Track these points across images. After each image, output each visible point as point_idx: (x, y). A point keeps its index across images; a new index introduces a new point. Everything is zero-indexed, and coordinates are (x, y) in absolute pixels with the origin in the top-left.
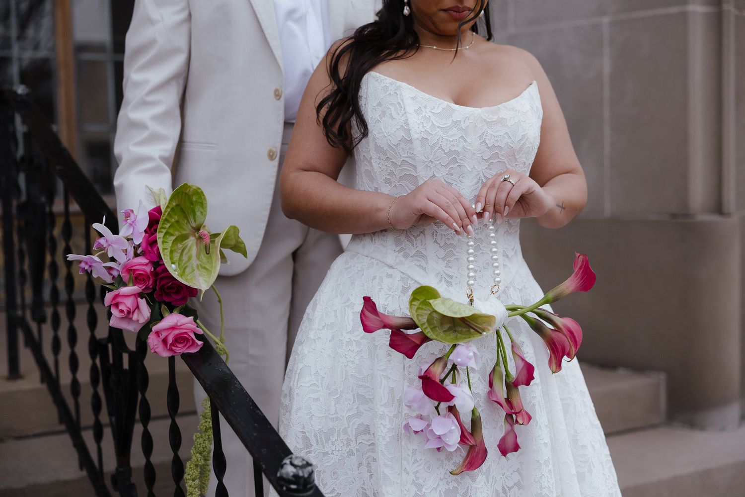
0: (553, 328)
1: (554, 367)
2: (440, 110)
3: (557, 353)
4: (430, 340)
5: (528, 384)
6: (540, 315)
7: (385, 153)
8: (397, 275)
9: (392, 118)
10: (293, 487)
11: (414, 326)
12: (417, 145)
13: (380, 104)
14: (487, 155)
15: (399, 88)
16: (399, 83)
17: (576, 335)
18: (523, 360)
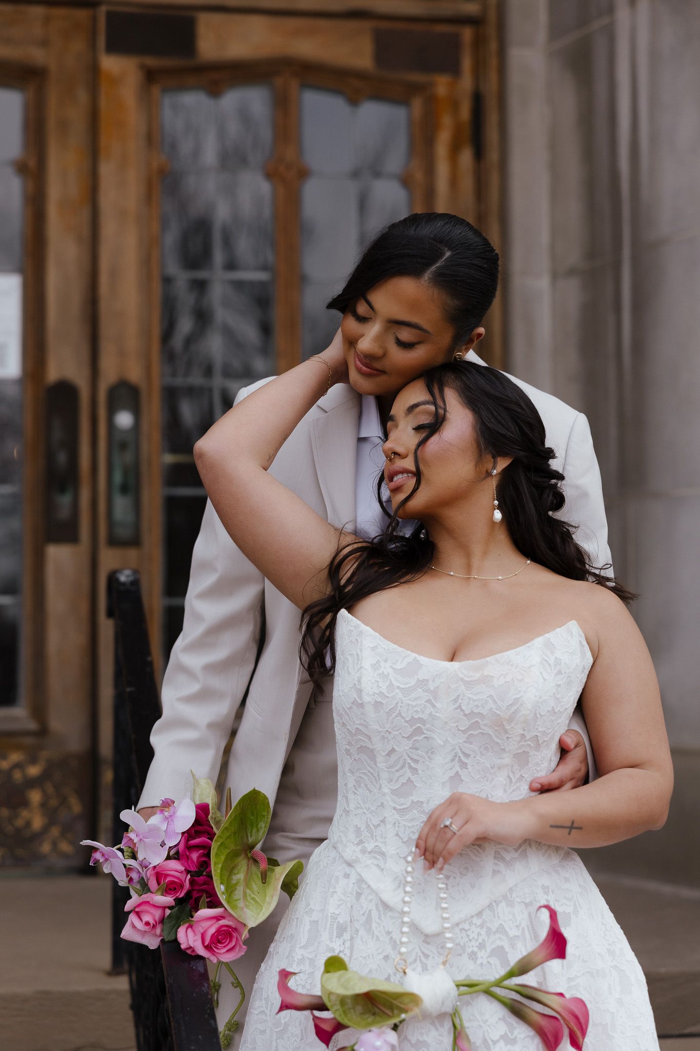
2: (403, 665)
8: (353, 875)
12: (369, 710)
15: (361, 633)
16: (363, 627)
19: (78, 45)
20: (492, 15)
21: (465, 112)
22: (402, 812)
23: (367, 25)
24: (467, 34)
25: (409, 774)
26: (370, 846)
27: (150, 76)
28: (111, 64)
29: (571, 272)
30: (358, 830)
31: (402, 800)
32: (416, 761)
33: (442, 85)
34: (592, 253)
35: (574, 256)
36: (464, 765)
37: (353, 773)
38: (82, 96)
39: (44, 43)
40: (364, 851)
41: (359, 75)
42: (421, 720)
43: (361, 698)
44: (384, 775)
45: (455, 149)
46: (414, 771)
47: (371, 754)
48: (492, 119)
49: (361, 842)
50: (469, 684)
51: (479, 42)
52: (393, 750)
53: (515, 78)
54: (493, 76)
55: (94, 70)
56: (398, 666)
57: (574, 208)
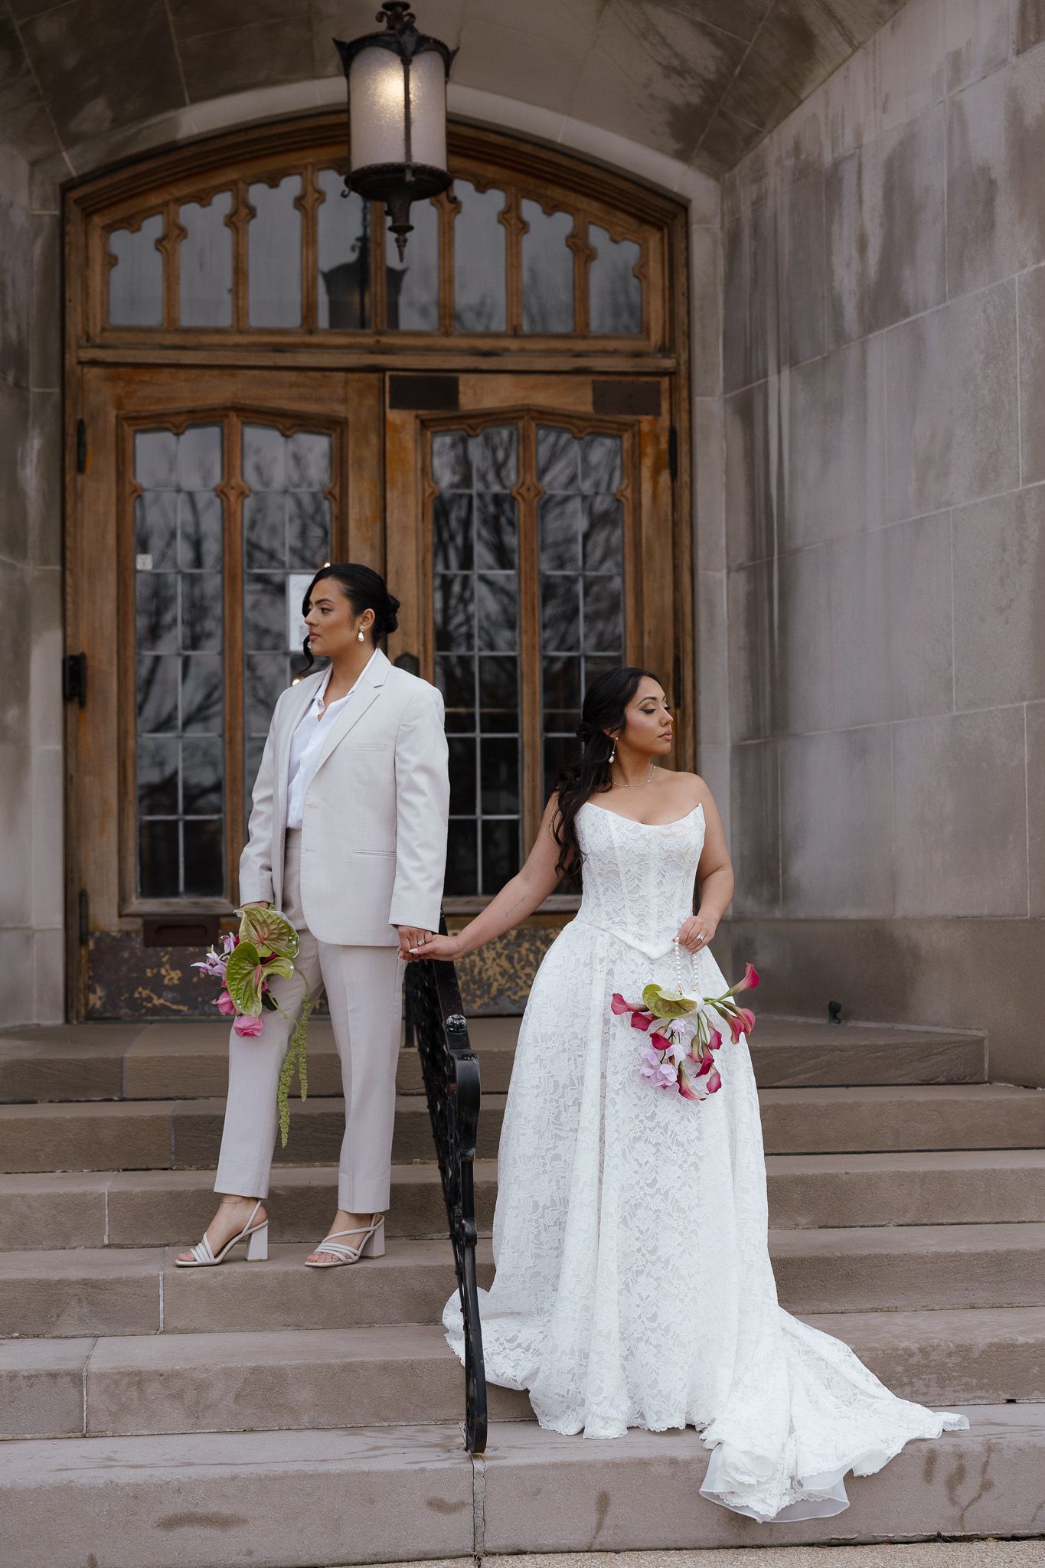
0: (735, 1015)
1: (734, 1041)
2: (632, 828)
3: (736, 1031)
4: (657, 1018)
5: (718, 1048)
6: (726, 1006)
7: (597, 856)
8: (607, 935)
9: (602, 834)
10: (452, 1029)
11: (646, 1010)
12: (617, 850)
13: (593, 825)
14: (665, 856)
15: (605, 814)
16: (605, 811)
17: (751, 1019)
18: (714, 1030)
19: (370, 401)
20: (683, 369)
21: (664, 445)
22: (634, 901)
23: (589, 379)
24: (665, 382)
25: (637, 882)
26: (617, 920)
27: (424, 424)
28: (394, 416)
29: (740, 568)
30: (608, 913)
31: (634, 896)
32: (641, 876)
33: (646, 423)
34: (753, 555)
35: (742, 557)
36: (664, 877)
37: (603, 885)
38: (374, 439)
39: (345, 401)
40: (613, 923)
41: (582, 418)
42: (644, 855)
43: (612, 844)
44: (624, 883)
45: (656, 472)
46: (640, 880)
47: (617, 873)
48: (683, 449)
49: (611, 919)
50: (666, 836)
51: (673, 389)
52: (629, 870)
53: (699, 420)
54: (685, 416)
55: (383, 419)
56: (629, 829)
57: (742, 520)
